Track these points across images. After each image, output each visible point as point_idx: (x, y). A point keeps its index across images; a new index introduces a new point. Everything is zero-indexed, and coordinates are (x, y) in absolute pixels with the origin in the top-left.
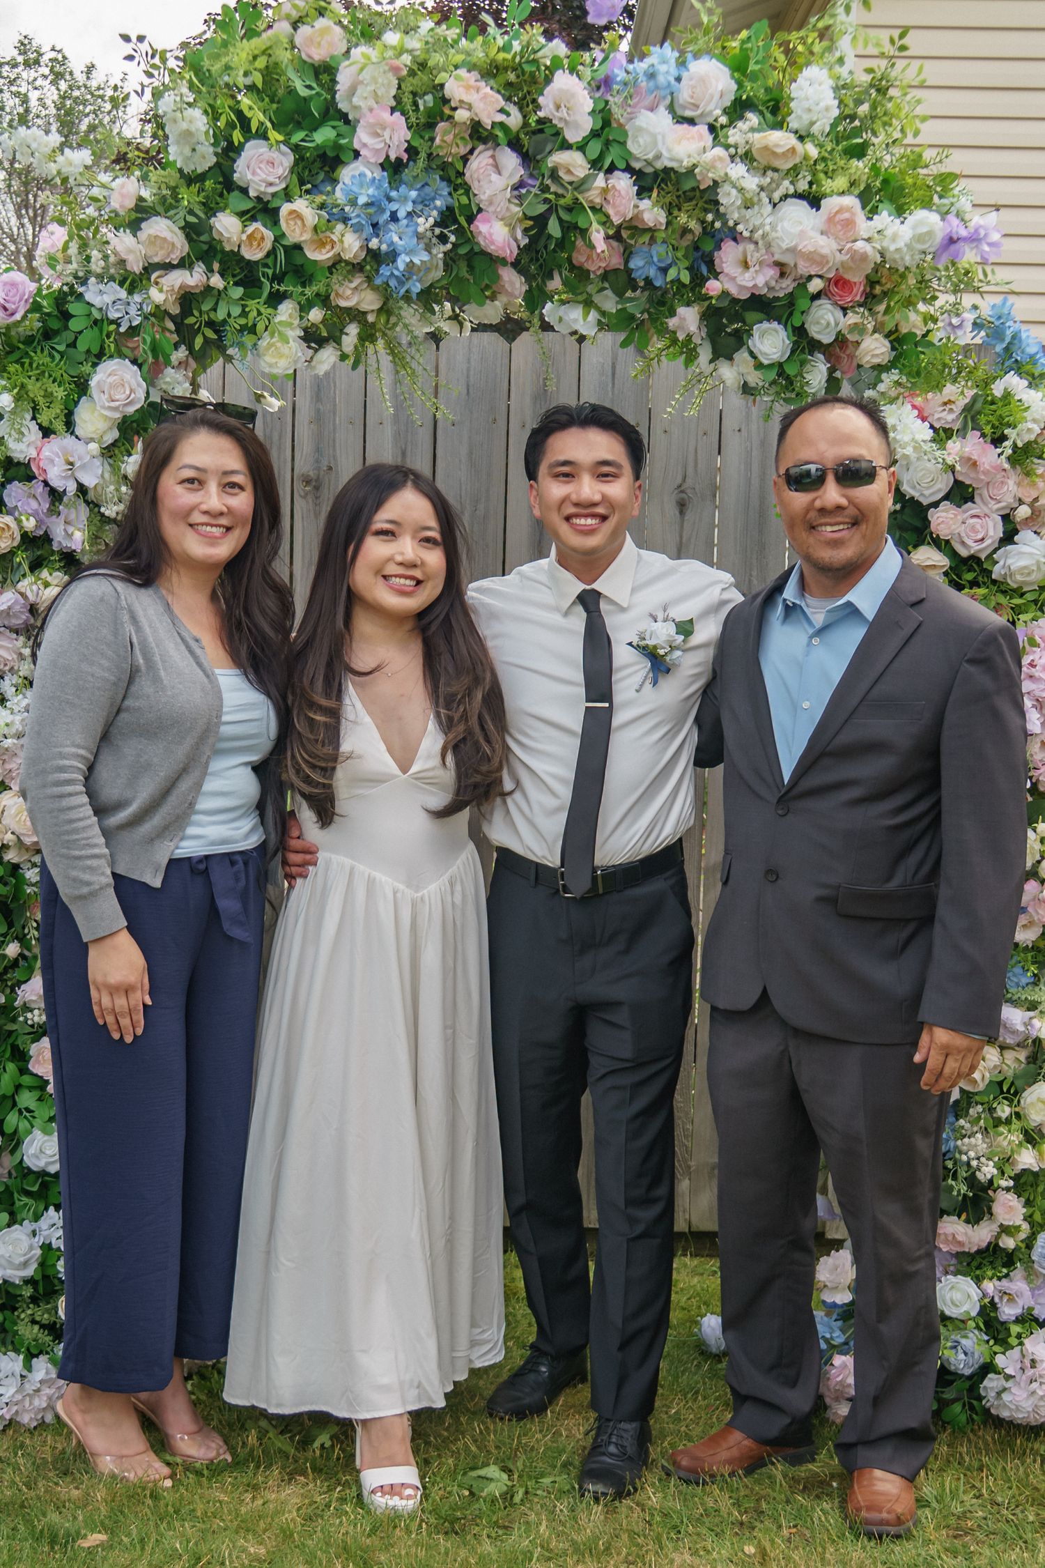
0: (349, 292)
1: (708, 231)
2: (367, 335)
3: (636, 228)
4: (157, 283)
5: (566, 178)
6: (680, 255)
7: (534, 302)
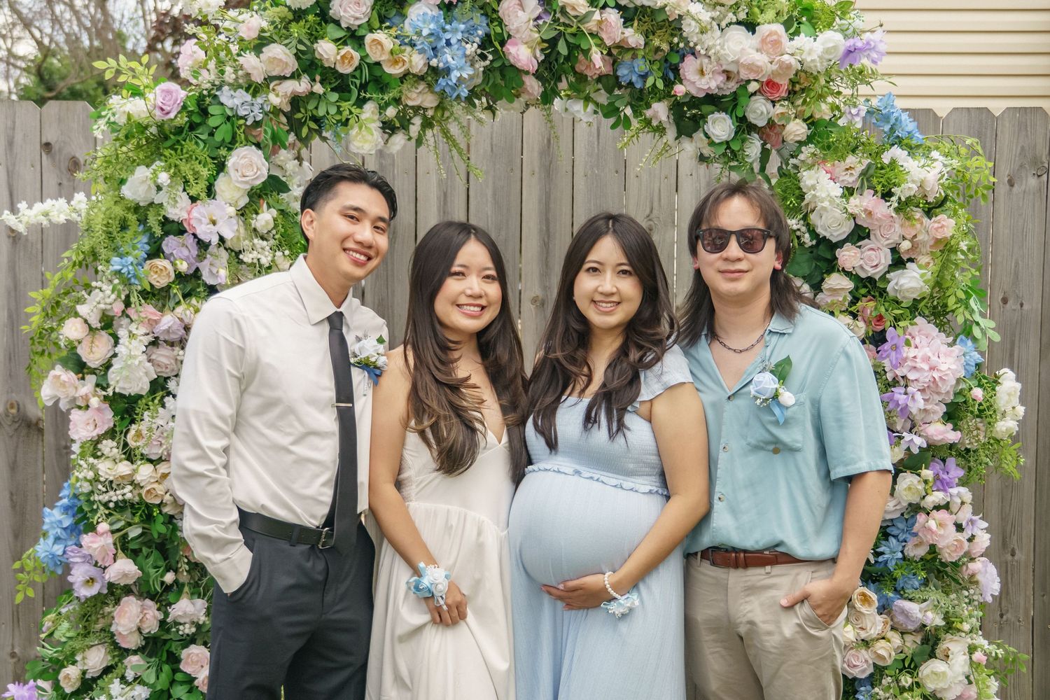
0: (415, 95)
1: (673, 48)
2: (427, 124)
3: (622, 47)
4: (274, 90)
5: (572, 13)
6: (655, 67)
7: (547, 98)
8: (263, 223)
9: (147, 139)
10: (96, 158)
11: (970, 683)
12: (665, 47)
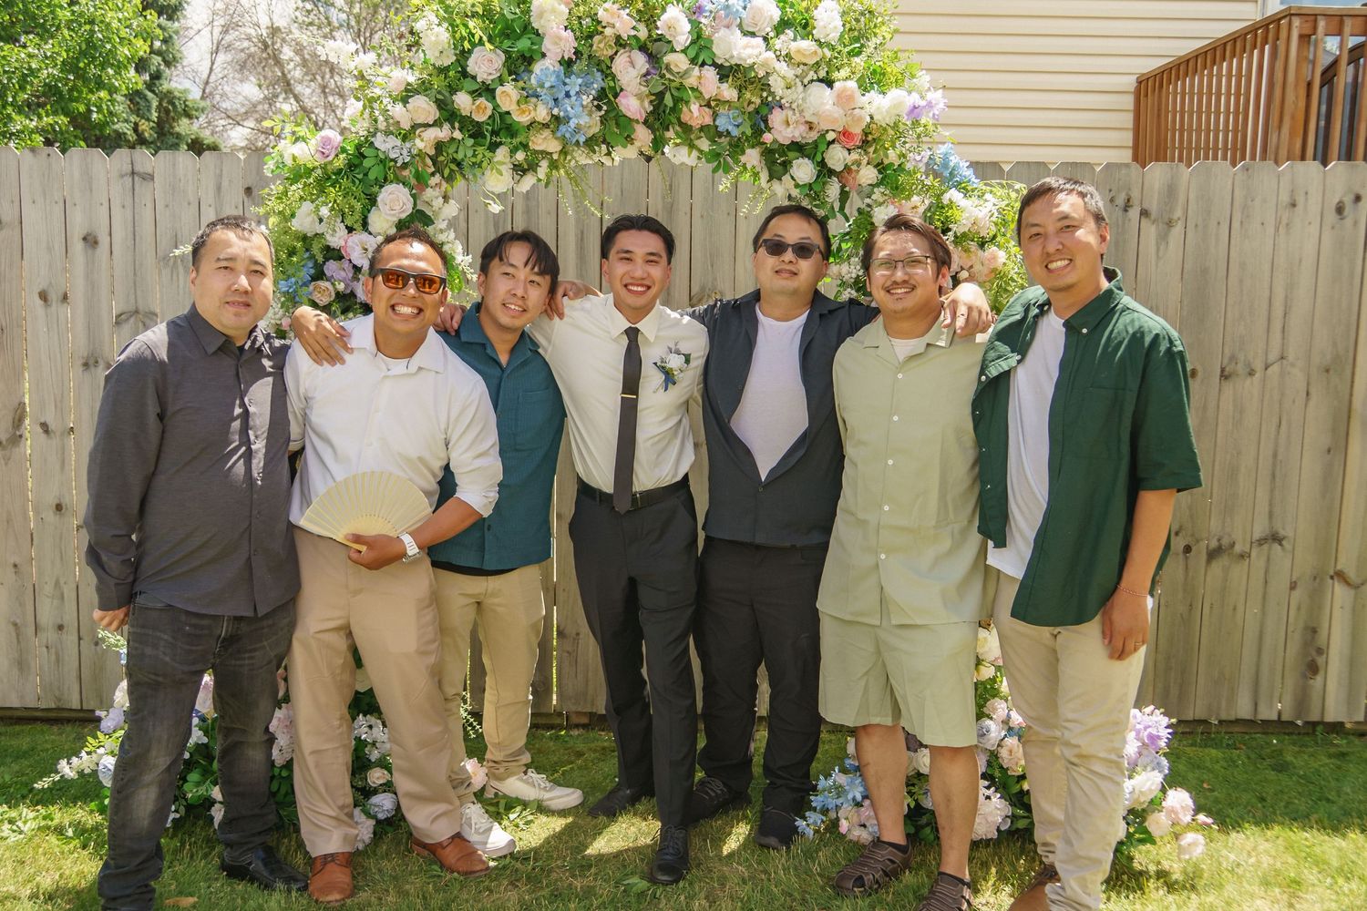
0: (540, 141)
1: (764, 103)
2: (554, 165)
3: (719, 100)
4: (420, 136)
5: (675, 70)
6: (746, 117)
7: (658, 144)
9: (314, 179)
10: (271, 195)
12: (756, 100)
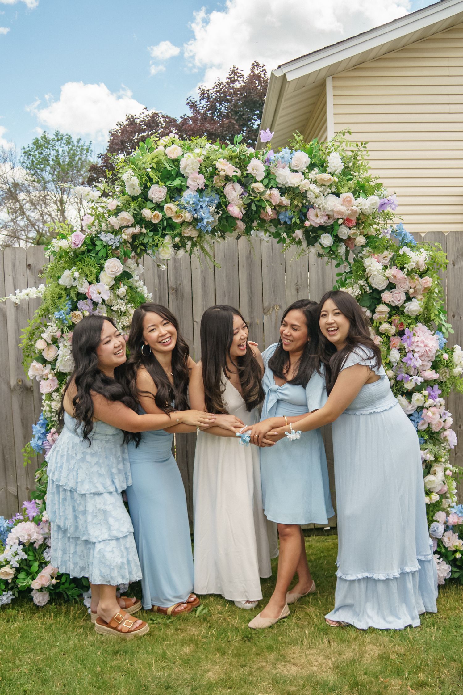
0: (188, 231)
1: (304, 205)
2: (194, 245)
3: (280, 206)
4: (124, 232)
5: (257, 191)
6: (296, 214)
7: (248, 230)
8: (121, 292)
9: (69, 258)
10: (47, 268)
11: (445, 484)
12: (300, 205)
